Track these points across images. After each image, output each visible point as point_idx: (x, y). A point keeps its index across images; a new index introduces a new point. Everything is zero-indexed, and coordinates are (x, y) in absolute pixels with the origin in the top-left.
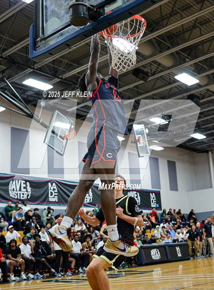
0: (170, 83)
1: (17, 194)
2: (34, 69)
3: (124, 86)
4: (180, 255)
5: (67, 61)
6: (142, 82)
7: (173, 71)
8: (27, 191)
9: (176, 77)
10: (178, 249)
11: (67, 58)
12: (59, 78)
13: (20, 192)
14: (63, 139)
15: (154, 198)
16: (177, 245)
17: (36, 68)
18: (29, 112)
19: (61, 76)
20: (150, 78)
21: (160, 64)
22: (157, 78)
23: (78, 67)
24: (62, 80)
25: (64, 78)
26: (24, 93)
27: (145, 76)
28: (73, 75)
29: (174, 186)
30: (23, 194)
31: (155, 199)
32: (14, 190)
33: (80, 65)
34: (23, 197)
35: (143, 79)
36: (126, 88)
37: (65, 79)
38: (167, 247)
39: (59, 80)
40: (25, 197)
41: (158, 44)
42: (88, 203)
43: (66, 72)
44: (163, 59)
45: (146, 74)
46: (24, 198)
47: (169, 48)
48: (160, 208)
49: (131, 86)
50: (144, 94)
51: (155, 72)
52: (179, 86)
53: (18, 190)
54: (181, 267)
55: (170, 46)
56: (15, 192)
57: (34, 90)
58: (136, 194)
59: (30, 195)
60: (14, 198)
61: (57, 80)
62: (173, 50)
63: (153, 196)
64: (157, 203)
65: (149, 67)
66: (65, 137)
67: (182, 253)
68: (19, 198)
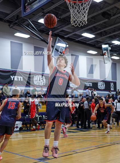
5: (63, 8)
6: (107, 20)
14: (62, 53)
17: (45, 12)
18: (42, 39)
19: (60, 17)
28: (67, 16)
37: (62, 19)
43: (63, 14)
63: (112, 84)
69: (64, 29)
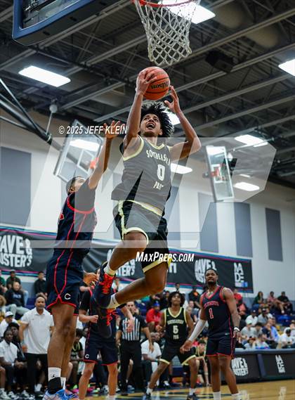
0: (271, 76)
1: (9, 259)
2: (37, 49)
3: (192, 80)
4: (282, 370)
5: (93, 37)
6: (221, 73)
7: (277, 56)
8: (25, 254)
9: (282, 66)
10: (279, 359)
11: (94, 32)
12: (81, 66)
13: (13, 255)
14: (87, 169)
15: (240, 272)
16: (279, 353)
17: (42, 48)
18: (30, 123)
19: (83, 63)
20: (237, 67)
21: (253, 44)
22: (250, 67)
23: (113, 47)
24: (86, 69)
25: (89, 65)
26: (21, 90)
27: (227, 64)
28: (105, 60)
29: (276, 252)
30: (19, 259)
31: (242, 274)
32: (3, 251)
33: (116, 43)
34: (19, 264)
35: (223, 68)
36: (195, 83)
37: (91, 68)
38: (259, 355)
39: (81, 69)
40: (23, 264)
41: (250, 8)
42: (128, 277)
43: (92, 55)
44: (259, 34)
45: (230, 60)
46: (21, 266)
47: (270, 15)
48: (249, 288)
49: (204, 80)
50: (225, 94)
51: (245, 56)
52: (287, 80)
53: (11, 251)
54: (283, 390)
55: (272, 11)
56: (5, 254)
57: (37, 85)
58: (210, 263)
59: (30, 261)
60: (4, 265)
61: (77, 69)
62: (278, 18)
63: (238, 268)
64: (245, 280)
65: (236, 49)
66: (89, 164)
67: (286, 366)
68: (12, 265)
69: (94, 97)
